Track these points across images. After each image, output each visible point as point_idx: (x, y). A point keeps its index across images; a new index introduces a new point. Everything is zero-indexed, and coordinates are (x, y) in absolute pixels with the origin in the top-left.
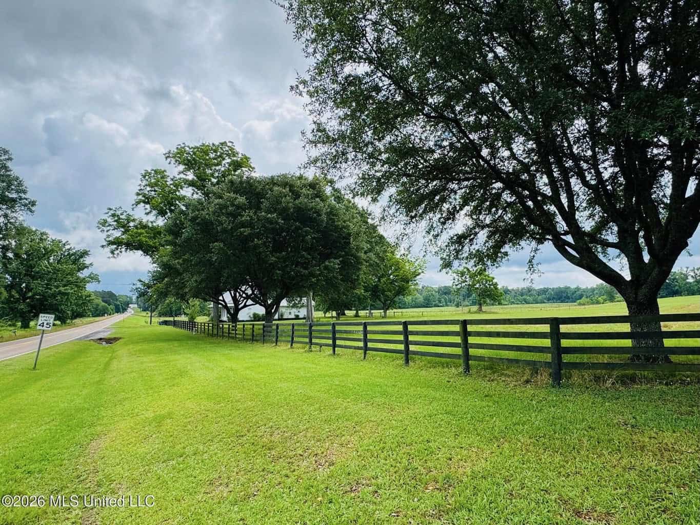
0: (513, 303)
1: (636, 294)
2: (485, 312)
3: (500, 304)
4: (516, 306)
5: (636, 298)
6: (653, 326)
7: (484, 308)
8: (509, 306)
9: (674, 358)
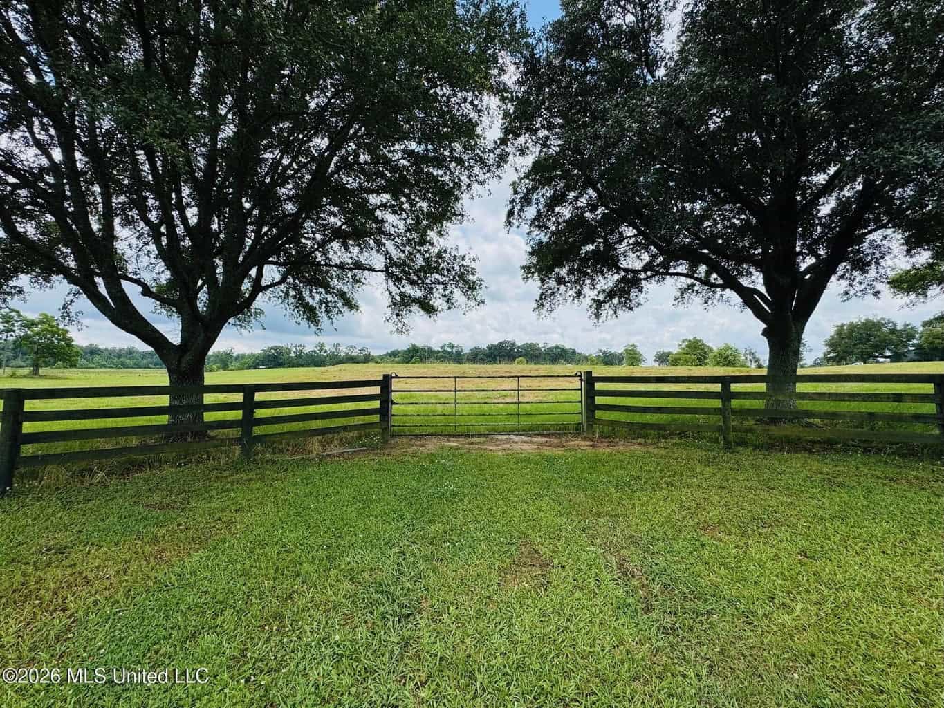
0: (104, 366)
1: (179, 361)
2: (45, 377)
3: (73, 366)
4: (109, 370)
5: (178, 366)
6: (194, 398)
7: (42, 371)
8: (97, 370)
9: (212, 433)
